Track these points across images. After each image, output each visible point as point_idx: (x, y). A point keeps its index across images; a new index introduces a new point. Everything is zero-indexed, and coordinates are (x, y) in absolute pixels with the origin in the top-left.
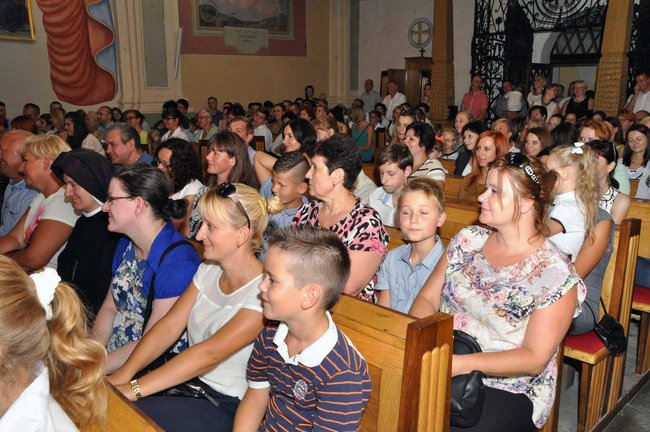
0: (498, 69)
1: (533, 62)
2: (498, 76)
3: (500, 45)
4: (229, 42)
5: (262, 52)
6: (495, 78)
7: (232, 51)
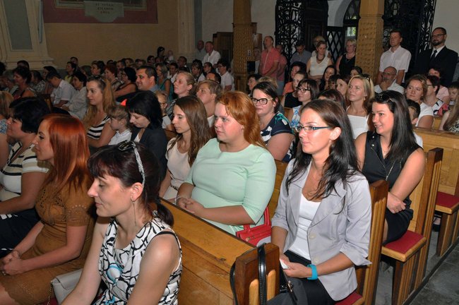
0: (295, 30)
1: (328, 25)
2: (295, 37)
3: (296, 11)
4: (89, 13)
5: (119, 21)
6: (293, 38)
7: (91, 20)
